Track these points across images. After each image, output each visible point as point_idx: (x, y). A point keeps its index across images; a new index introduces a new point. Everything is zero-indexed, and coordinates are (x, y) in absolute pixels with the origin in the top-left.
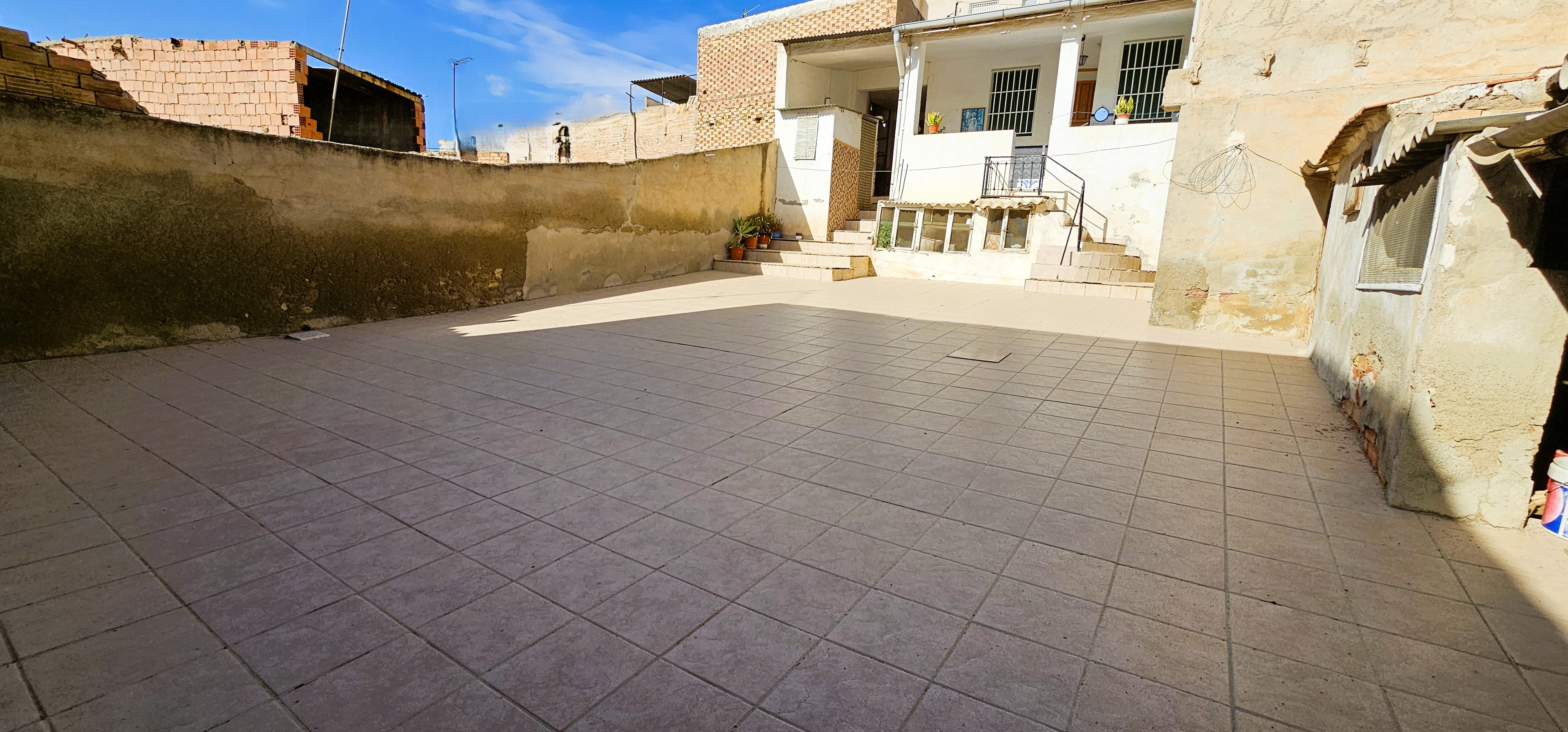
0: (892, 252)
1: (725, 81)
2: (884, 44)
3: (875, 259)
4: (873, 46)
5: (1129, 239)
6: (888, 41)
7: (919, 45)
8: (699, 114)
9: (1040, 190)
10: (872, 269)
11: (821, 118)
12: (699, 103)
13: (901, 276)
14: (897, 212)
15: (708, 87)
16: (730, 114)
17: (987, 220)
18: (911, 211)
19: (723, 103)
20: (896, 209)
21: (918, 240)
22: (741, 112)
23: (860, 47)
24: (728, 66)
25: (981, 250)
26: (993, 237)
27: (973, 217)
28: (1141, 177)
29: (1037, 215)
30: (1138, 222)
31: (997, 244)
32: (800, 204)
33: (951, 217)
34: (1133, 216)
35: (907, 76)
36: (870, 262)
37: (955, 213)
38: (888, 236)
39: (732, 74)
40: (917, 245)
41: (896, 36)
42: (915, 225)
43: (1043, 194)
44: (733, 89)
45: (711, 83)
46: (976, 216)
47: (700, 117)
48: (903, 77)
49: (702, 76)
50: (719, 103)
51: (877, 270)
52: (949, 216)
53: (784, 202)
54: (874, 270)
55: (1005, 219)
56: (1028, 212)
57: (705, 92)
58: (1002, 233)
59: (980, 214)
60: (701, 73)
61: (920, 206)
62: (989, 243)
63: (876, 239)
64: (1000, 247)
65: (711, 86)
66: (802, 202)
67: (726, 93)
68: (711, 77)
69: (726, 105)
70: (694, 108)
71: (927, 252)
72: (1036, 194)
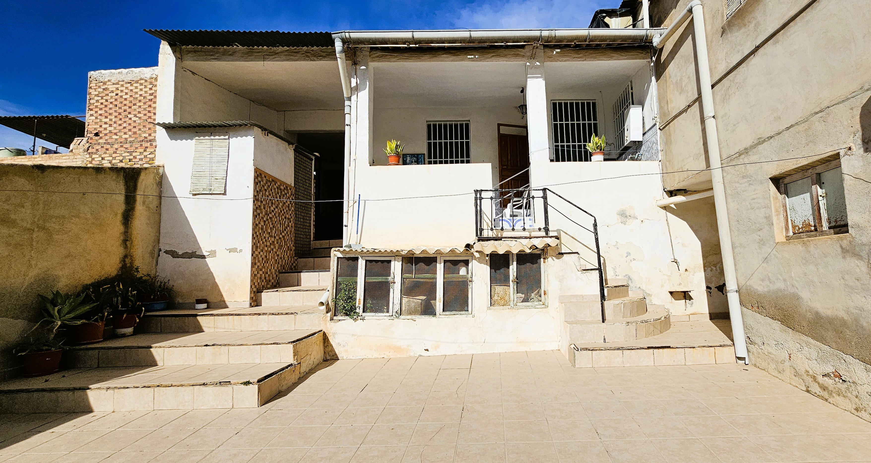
0: (359, 322)
1: (125, 125)
2: (320, 60)
3: (334, 334)
4: (305, 60)
5: (629, 278)
6: (325, 57)
7: (366, 65)
8: (88, 156)
9: (547, 230)
10: (329, 349)
11: (234, 141)
12: (88, 145)
13: (376, 355)
14: (361, 264)
15: (101, 129)
16: (132, 157)
17: (488, 268)
18: (382, 262)
19: (122, 146)
20: (360, 260)
21: (397, 301)
22: (145, 157)
23: (288, 60)
24: (129, 110)
25: (488, 308)
26: (499, 289)
27: (470, 265)
28: (628, 214)
29: (550, 259)
30: (634, 259)
31: (507, 298)
32: (203, 257)
33: (440, 267)
34: (628, 254)
35: (354, 98)
36: (325, 339)
37: (445, 262)
38: (352, 298)
39: (134, 119)
40: (397, 307)
41: (338, 45)
42: (390, 279)
43: (551, 234)
44: (135, 133)
45: (104, 126)
46: (474, 265)
47: (90, 159)
48: (349, 99)
49: (93, 118)
50: (116, 146)
51: (338, 350)
52: (438, 265)
53: (174, 254)
54: (333, 350)
55: (513, 268)
56: (538, 256)
57: (97, 135)
58: (511, 283)
59: (479, 260)
60: (92, 115)
61: (396, 255)
62: (496, 298)
63: (331, 304)
64: (512, 303)
65: (105, 129)
66: (205, 254)
67: (127, 136)
68: (107, 120)
69: (126, 148)
70: (81, 150)
71: (413, 317)
72: (543, 234)
